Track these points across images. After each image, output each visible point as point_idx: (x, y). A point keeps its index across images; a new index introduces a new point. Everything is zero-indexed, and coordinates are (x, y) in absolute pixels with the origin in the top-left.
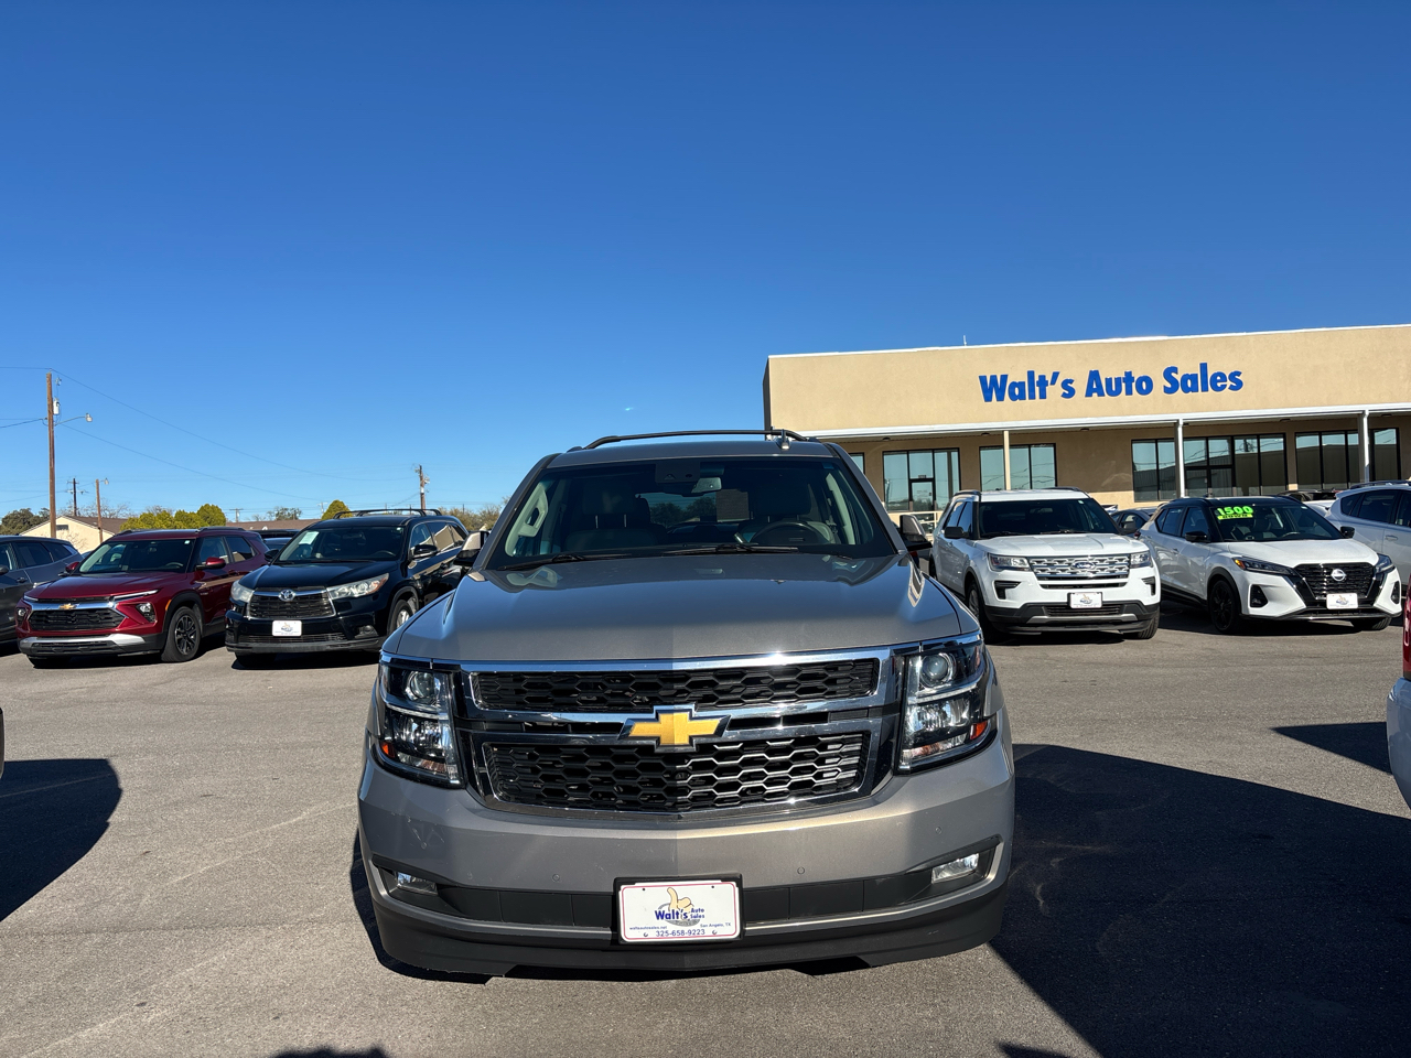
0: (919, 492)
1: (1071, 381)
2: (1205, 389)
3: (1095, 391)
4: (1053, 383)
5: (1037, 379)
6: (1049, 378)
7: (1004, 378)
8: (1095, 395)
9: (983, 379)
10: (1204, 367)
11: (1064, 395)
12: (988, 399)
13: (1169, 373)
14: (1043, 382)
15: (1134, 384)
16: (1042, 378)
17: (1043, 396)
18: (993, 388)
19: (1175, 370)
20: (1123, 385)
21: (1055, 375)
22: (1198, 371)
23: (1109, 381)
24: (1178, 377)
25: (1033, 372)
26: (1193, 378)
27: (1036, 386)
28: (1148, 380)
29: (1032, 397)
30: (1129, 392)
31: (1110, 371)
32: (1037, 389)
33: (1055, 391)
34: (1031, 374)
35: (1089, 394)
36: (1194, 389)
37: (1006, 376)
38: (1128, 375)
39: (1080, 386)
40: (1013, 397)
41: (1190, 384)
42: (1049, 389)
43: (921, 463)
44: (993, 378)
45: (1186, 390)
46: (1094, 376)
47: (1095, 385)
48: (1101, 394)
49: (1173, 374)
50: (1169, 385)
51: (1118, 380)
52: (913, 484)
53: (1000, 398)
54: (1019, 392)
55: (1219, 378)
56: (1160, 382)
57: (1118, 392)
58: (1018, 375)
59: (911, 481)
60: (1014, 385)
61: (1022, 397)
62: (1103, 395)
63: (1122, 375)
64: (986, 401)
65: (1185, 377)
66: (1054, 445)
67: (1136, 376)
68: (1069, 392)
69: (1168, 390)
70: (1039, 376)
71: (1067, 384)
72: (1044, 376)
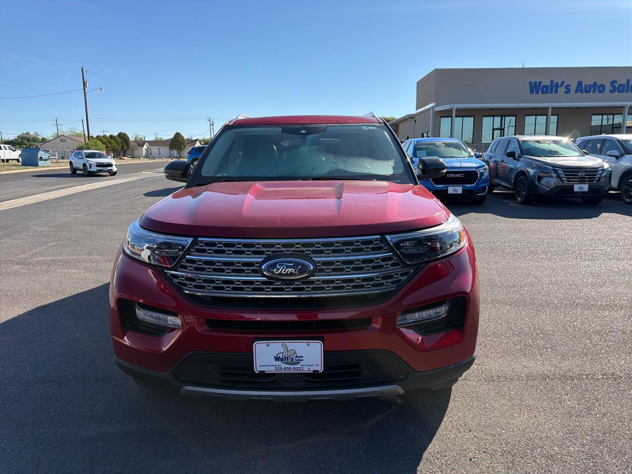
1: (569, 86)
2: (627, 92)
3: (579, 90)
4: (561, 86)
5: (554, 84)
6: (560, 84)
7: (540, 83)
8: (579, 92)
9: (530, 83)
10: (628, 81)
11: (565, 92)
12: (532, 92)
13: (613, 83)
14: (557, 86)
15: (597, 88)
17: (556, 92)
18: (535, 88)
19: (615, 82)
20: (592, 88)
21: (563, 82)
22: (625, 83)
23: (586, 86)
24: (617, 85)
25: (553, 81)
26: (623, 86)
27: (554, 87)
28: (603, 86)
29: (551, 92)
30: (594, 92)
31: (587, 81)
32: (554, 89)
33: (562, 90)
34: (552, 81)
35: (576, 92)
36: (622, 91)
37: (541, 82)
38: (595, 83)
39: (573, 88)
40: (543, 93)
41: (621, 89)
42: (559, 89)
44: (535, 83)
45: (619, 92)
46: (580, 83)
47: (580, 88)
48: (582, 92)
49: (615, 84)
50: (612, 89)
51: (590, 86)
53: (537, 93)
54: (546, 90)
56: (608, 87)
57: (589, 92)
58: (546, 82)
59: (494, 130)
60: (544, 86)
61: (547, 92)
63: (592, 84)
64: (531, 94)
65: (620, 85)
66: (558, 115)
67: (598, 84)
68: (568, 91)
69: (611, 91)
70: (556, 83)
71: (567, 87)
72: (558, 83)
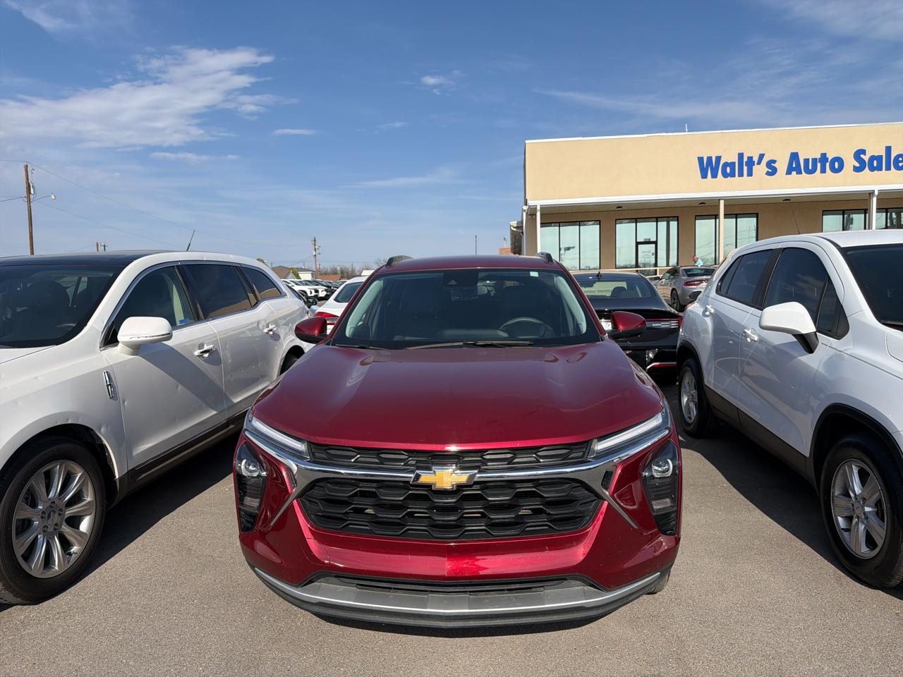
0: (643, 252)
1: (774, 162)
2: (888, 168)
3: (794, 169)
4: (759, 163)
5: (745, 159)
6: (756, 159)
7: (718, 158)
8: (794, 173)
9: (701, 160)
10: (888, 149)
11: (768, 174)
12: (704, 176)
13: (858, 154)
14: (750, 162)
15: (828, 164)
16: (750, 158)
17: (750, 174)
18: (709, 167)
19: (863, 152)
20: (819, 165)
21: (761, 156)
22: (883, 154)
23: (806, 161)
24: (866, 158)
25: (743, 154)
26: (879, 158)
27: (745, 165)
28: (840, 160)
29: (741, 175)
30: (823, 171)
31: (808, 152)
32: (745, 168)
33: (759, 170)
34: (741, 156)
35: (789, 172)
36: (879, 168)
37: (721, 157)
38: (824, 156)
39: (782, 166)
40: (725, 175)
41: (876, 164)
42: (755, 168)
43: (647, 230)
44: (710, 159)
45: (872, 169)
46: (794, 156)
47: (794, 165)
48: (799, 172)
49: (862, 156)
50: (857, 165)
51: (815, 160)
52: (639, 246)
53: (714, 176)
54: (730, 170)
55: (900, 159)
56: (850, 162)
57: (813, 171)
58: (730, 156)
59: (638, 244)
60: (726, 164)
61: (732, 175)
62: (801, 173)
63: (818, 156)
64: (702, 178)
65: (872, 158)
66: (757, 216)
67: (830, 157)
68: (772, 171)
69: (857, 169)
70: (748, 158)
71: (771, 164)
72: (752, 157)
